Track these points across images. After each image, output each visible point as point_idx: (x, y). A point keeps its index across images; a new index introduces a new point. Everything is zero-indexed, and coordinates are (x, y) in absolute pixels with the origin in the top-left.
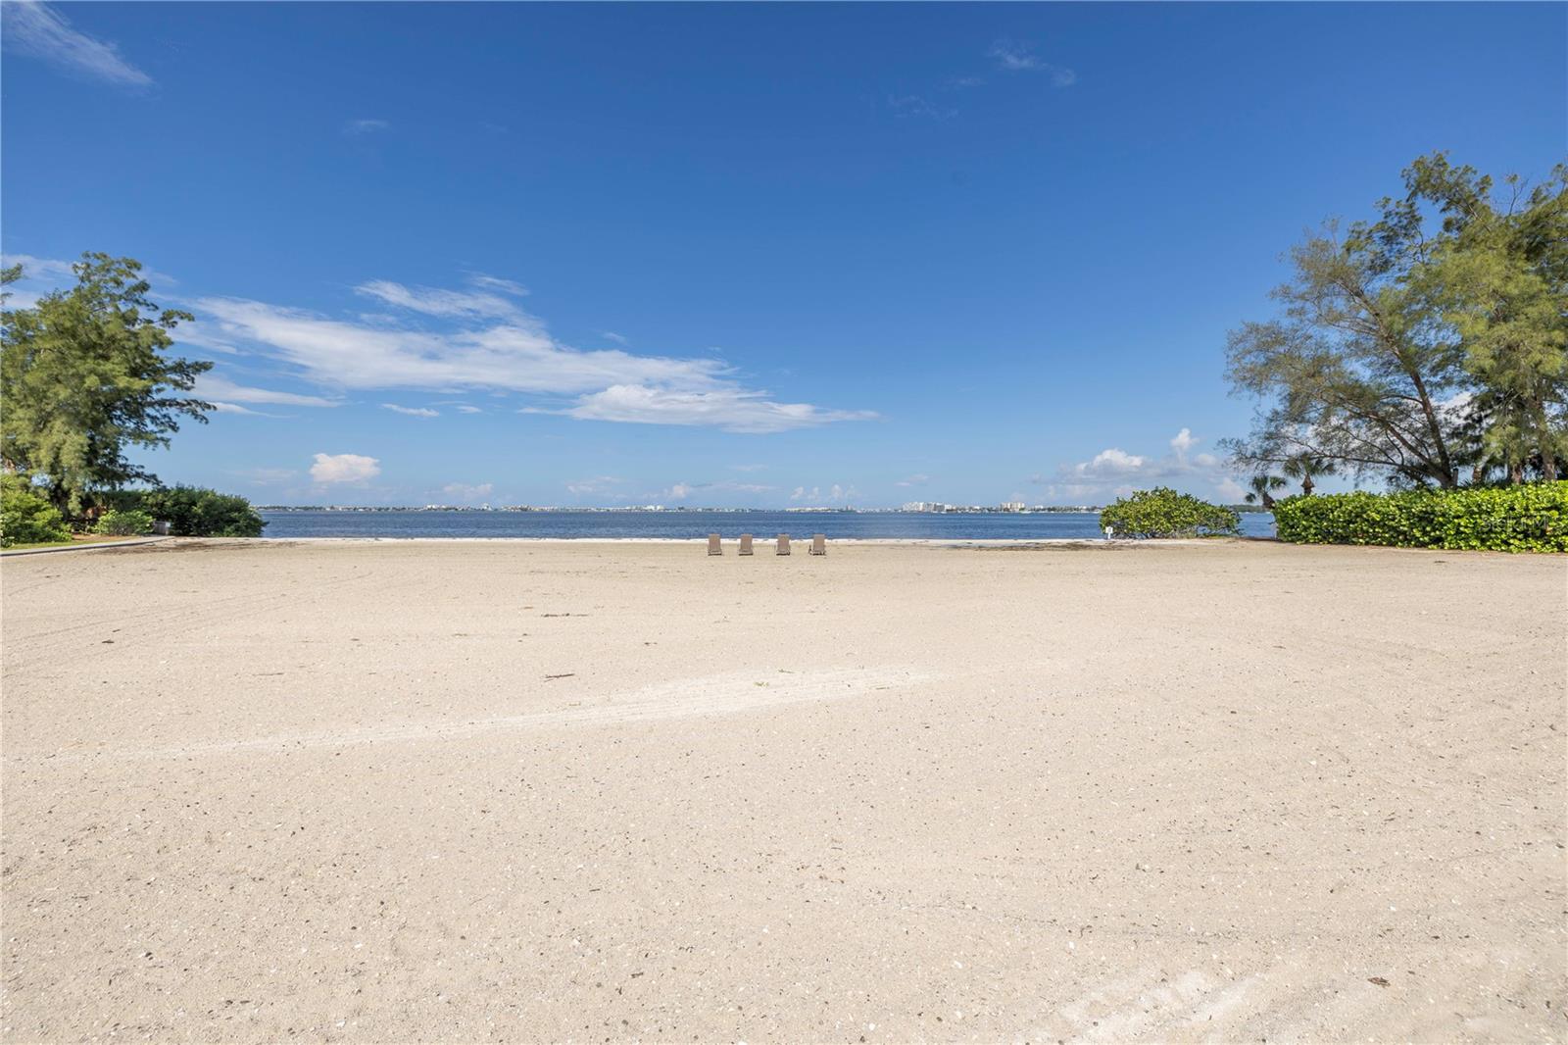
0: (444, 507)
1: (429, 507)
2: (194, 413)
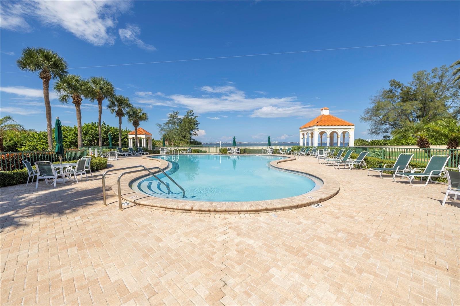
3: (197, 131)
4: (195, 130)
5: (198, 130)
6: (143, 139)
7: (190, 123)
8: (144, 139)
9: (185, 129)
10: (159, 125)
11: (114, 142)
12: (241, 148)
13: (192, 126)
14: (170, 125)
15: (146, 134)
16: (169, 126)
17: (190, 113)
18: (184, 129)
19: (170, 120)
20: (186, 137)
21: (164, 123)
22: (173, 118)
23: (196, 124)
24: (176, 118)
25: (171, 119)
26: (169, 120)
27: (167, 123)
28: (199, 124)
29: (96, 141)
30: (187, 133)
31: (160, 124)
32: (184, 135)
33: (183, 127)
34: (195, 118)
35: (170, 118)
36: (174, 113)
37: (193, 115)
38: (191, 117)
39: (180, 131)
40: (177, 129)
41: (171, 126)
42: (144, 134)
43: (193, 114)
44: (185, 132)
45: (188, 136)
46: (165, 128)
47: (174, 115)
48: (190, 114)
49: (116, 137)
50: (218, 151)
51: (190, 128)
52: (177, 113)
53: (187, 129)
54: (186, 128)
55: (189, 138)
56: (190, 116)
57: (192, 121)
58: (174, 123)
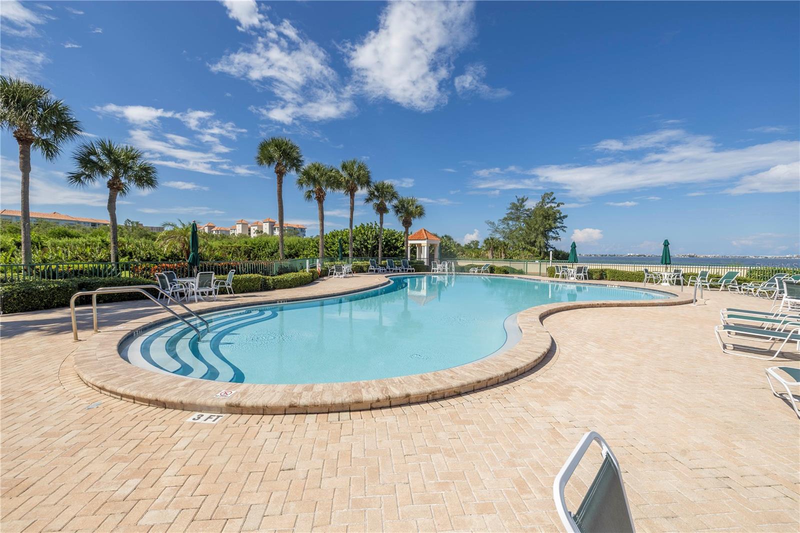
0: (638, 255)
1: (629, 254)
2: (563, 230)
3: (561, 231)
4: (558, 230)
5: (565, 229)
6: (424, 246)
7: (546, 217)
8: (426, 247)
9: (535, 229)
10: (490, 223)
11: (388, 251)
12: (591, 267)
13: (550, 222)
14: (510, 222)
15: (427, 239)
16: (508, 224)
17: (549, 198)
18: (533, 229)
19: (511, 213)
20: (538, 243)
21: (500, 220)
22: (517, 209)
23: (560, 218)
24: (522, 209)
25: (513, 211)
26: (509, 214)
27: (505, 219)
28: (566, 219)
29: (364, 250)
30: (540, 236)
31: (492, 222)
32: (534, 240)
33: (532, 226)
34: (558, 206)
35: (510, 211)
36: (518, 200)
37: (553, 201)
38: (549, 205)
39: (527, 233)
40: (521, 229)
41: (512, 224)
42: (425, 240)
43: (554, 199)
44: (535, 234)
45: (540, 242)
46: (501, 227)
47: (518, 204)
48: (548, 201)
49: (389, 243)
50: (544, 271)
51: (545, 225)
52: (523, 200)
53: (539, 227)
54: (537, 227)
55: (542, 245)
56: (548, 203)
57: (551, 212)
58: (518, 218)
